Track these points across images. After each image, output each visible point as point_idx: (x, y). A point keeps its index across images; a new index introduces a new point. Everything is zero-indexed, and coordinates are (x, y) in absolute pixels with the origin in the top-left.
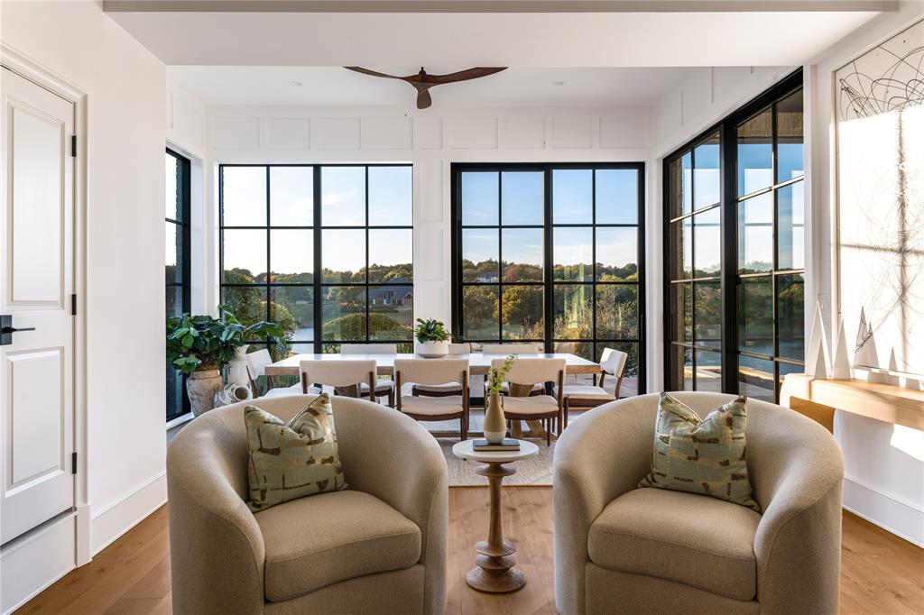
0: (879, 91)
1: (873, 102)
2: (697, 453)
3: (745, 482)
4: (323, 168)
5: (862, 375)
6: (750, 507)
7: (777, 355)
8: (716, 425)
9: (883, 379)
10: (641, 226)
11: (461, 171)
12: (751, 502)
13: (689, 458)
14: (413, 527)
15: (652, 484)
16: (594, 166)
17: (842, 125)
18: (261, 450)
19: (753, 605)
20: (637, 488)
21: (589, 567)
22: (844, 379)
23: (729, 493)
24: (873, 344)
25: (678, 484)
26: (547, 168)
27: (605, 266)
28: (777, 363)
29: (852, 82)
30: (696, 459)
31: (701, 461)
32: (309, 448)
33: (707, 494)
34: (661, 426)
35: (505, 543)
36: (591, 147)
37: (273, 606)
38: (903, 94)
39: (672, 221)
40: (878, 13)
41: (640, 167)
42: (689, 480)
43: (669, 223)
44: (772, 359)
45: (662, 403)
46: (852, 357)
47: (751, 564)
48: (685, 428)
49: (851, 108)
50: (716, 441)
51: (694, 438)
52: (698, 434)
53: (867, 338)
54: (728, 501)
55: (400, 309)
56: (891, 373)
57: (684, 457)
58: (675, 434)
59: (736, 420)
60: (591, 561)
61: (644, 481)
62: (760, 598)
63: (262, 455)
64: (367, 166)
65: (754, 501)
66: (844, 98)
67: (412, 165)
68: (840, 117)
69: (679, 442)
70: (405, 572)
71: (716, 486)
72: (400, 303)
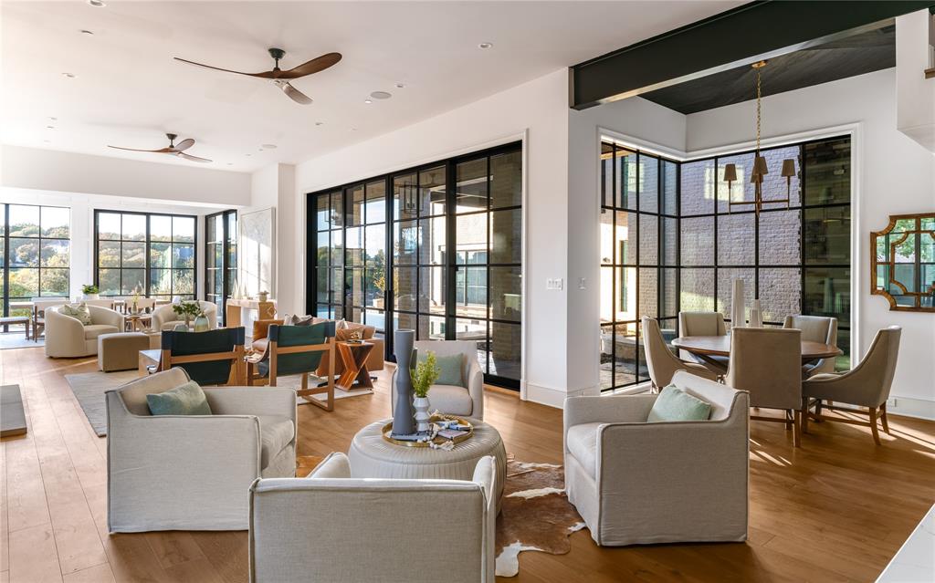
11: (98, 213)
16: (172, 215)
64: (40, 206)
67: (70, 208)
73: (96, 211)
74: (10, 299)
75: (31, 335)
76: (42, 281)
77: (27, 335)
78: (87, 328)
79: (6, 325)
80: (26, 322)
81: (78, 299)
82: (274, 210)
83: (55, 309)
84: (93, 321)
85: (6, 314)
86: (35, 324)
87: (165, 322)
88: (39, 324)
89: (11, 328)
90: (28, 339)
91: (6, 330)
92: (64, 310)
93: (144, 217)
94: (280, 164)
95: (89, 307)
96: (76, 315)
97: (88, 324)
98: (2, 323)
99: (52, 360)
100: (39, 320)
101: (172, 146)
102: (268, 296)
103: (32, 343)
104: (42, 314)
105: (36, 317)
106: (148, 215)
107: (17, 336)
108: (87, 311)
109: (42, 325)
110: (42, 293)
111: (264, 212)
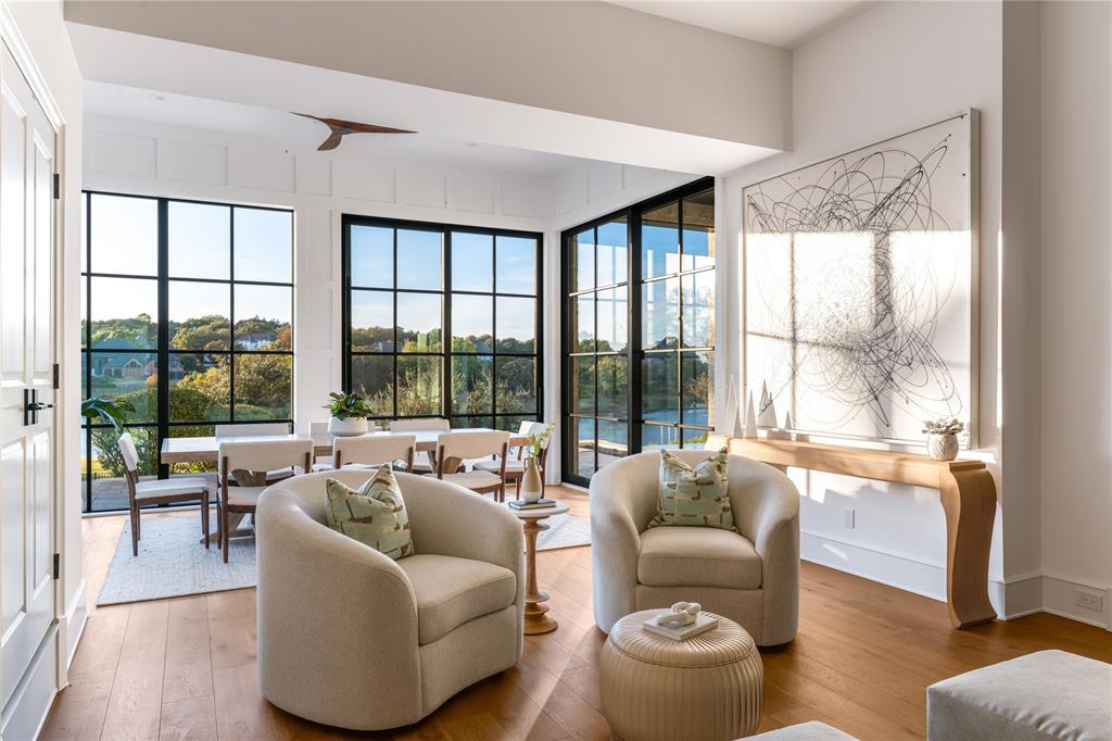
0: (779, 211)
1: (774, 219)
2: (699, 493)
3: (729, 513)
4: (170, 203)
5: (762, 434)
6: (734, 531)
7: (681, 422)
8: (710, 471)
9: (783, 436)
10: (540, 297)
11: (350, 224)
12: (734, 528)
13: (693, 499)
14: (508, 572)
15: (662, 523)
16: (495, 232)
17: (749, 236)
18: (352, 519)
19: (761, 592)
20: (647, 529)
21: (639, 589)
22: (753, 438)
23: (721, 522)
24: (773, 409)
25: (685, 520)
26: (447, 229)
27: (405, 331)
28: (681, 429)
29: (757, 199)
30: (699, 498)
31: (703, 499)
32: (395, 514)
33: (706, 525)
34: (667, 476)
35: (540, 591)
36: (493, 213)
37: (425, 647)
38: (798, 217)
39: (571, 295)
40: (778, 151)
41: (539, 237)
42: (694, 516)
43: (567, 295)
44: (676, 425)
45: (664, 458)
46: (757, 420)
47: (758, 562)
48: (686, 476)
49: (756, 222)
50: (711, 483)
51: (697, 482)
52: (699, 479)
53: (768, 405)
54: (720, 528)
55: (118, 382)
56: (787, 431)
57: (689, 498)
58: (681, 481)
59: (723, 466)
60: (639, 583)
61: (653, 522)
62: (764, 585)
63: (354, 525)
64: (232, 206)
65: (737, 526)
66: (751, 211)
67: (292, 211)
68: (747, 228)
69: (686, 487)
70: (505, 612)
71: (712, 518)
72: (118, 374)
74: (171, 428)
84: (421, 542)
86: (225, 508)
88: (234, 507)
93: (441, 235)
96: (368, 521)
97: (403, 552)
102: (963, 438)
108: (399, 498)
111: (898, 144)
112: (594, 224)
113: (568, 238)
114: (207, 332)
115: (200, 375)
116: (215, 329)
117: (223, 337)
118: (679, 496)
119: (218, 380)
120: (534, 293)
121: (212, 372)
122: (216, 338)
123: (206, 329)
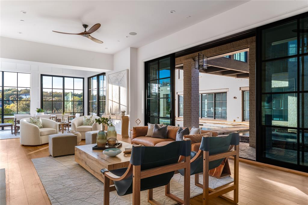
4: (4, 72)
8: (90, 118)
15: (83, 125)
16: (74, 77)
31: (88, 122)
37: (41, 136)
41: (83, 78)
42: (87, 124)
43: (89, 90)
48: (87, 119)
54: (91, 125)
58: (85, 119)
59: (92, 117)
63: (33, 123)
64: (17, 73)
67: (30, 74)
71: (89, 124)
73: (42, 75)
74: (4, 115)
75: (14, 131)
76: (18, 108)
77: (12, 132)
78: (41, 130)
79: (3, 127)
80: (11, 126)
81: (34, 115)
82: (128, 70)
83: (25, 120)
84: (44, 126)
85: (3, 122)
86: (16, 127)
87: (78, 126)
88: (17, 127)
89: (5, 128)
90: (12, 134)
91: (3, 129)
92: (29, 120)
93: (62, 78)
94: (131, 48)
95: (41, 119)
96: (35, 123)
97: (41, 128)
98: (1, 126)
99: (23, 147)
100: (17, 125)
101: (85, 31)
102: (126, 113)
103: (14, 136)
104: (19, 122)
105: (16, 124)
106: (64, 77)
107: (8, 132)
108: (41, 121)
109: (19, 127)
110: (18, 112)
111: (122, 72)
112: (93, 77)
113: (89, 79)
114: (10, 93)
115: (8, 106)
116: (13, 92)
117: (16, 95)
118: (85, 121)
119: (15, 107)
120: (82, 89)
121: (12, 105)
122: (14, 95)
123: (10, 92)
